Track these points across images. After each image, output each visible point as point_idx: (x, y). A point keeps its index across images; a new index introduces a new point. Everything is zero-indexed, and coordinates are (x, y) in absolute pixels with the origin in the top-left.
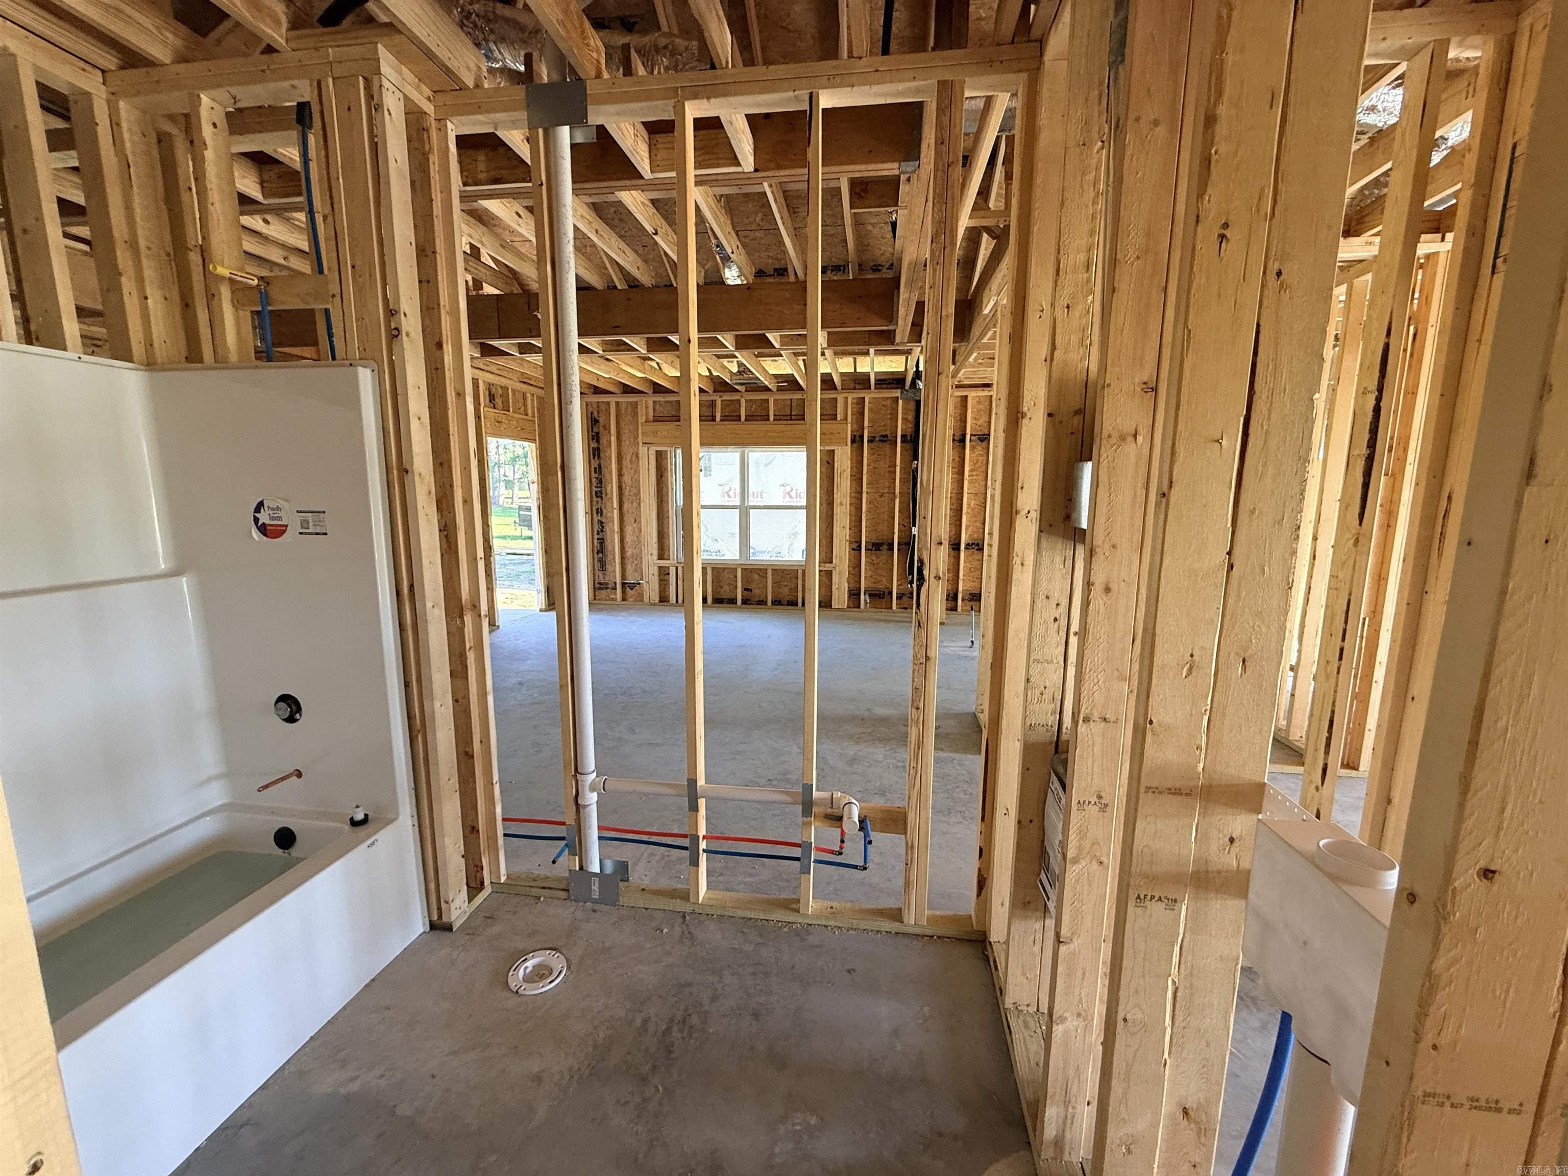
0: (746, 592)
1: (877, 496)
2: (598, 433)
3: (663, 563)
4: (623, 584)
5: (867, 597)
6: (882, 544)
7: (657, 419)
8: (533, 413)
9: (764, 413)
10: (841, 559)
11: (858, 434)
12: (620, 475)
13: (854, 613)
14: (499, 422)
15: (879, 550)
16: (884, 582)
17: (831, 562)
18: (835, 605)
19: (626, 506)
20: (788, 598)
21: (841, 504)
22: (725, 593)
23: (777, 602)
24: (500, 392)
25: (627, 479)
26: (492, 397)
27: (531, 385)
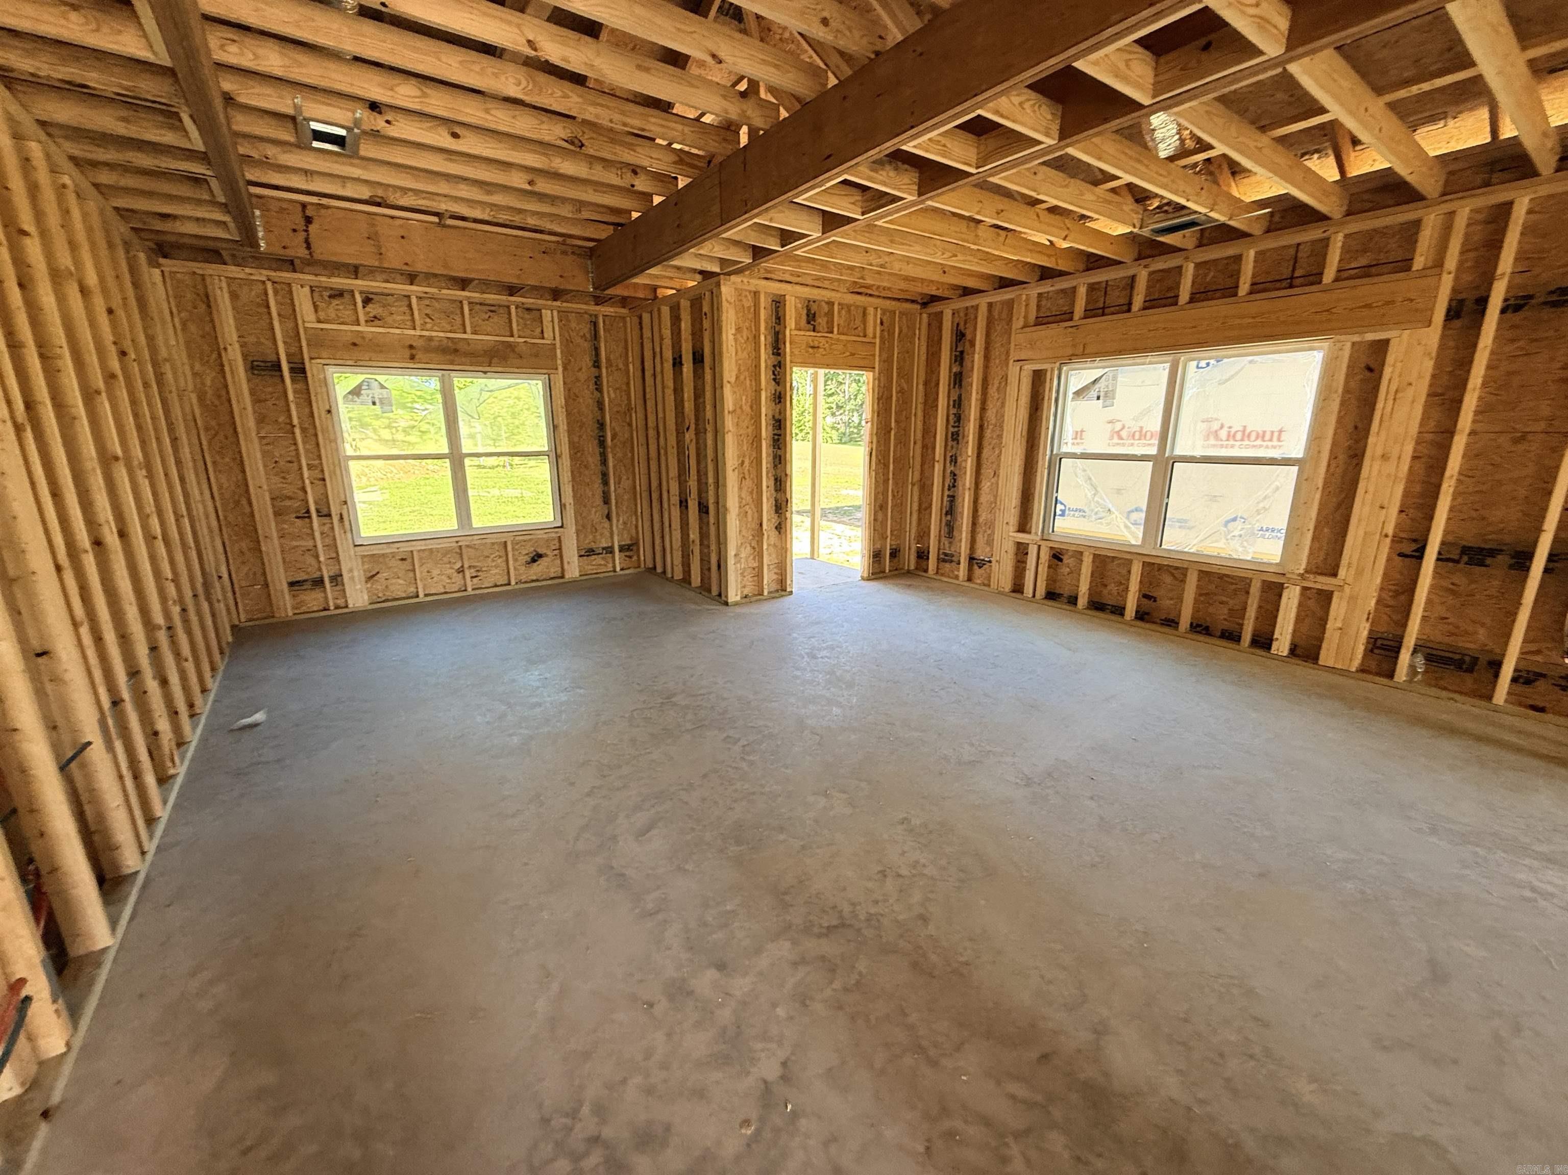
0: (1145, 601)
1: (1504, 440)
2: (962, 352)
3: (1023, 537)
4: (971, 559)
5: (1420, 660)
6: (1493, 553)
7: (1040, 322)
8: (875, 334)
9: (1229, 283)
10: (1360, 572)
11: (1470, 296)
12: (983, 409)
13: (1374, 687)
14: (813, 347)
15: (1482, 564)
16: (1482, 634)
17: (1335, 575)
18: (1327, 656)
19: (986, 453)
20: (1226, 625)
21: (1385, 457)
22: (1109, 596)
23: (1200, 628)
24: (826, 308)
25: (991, 414)
26: (811, 317)
27: (871, 295)
